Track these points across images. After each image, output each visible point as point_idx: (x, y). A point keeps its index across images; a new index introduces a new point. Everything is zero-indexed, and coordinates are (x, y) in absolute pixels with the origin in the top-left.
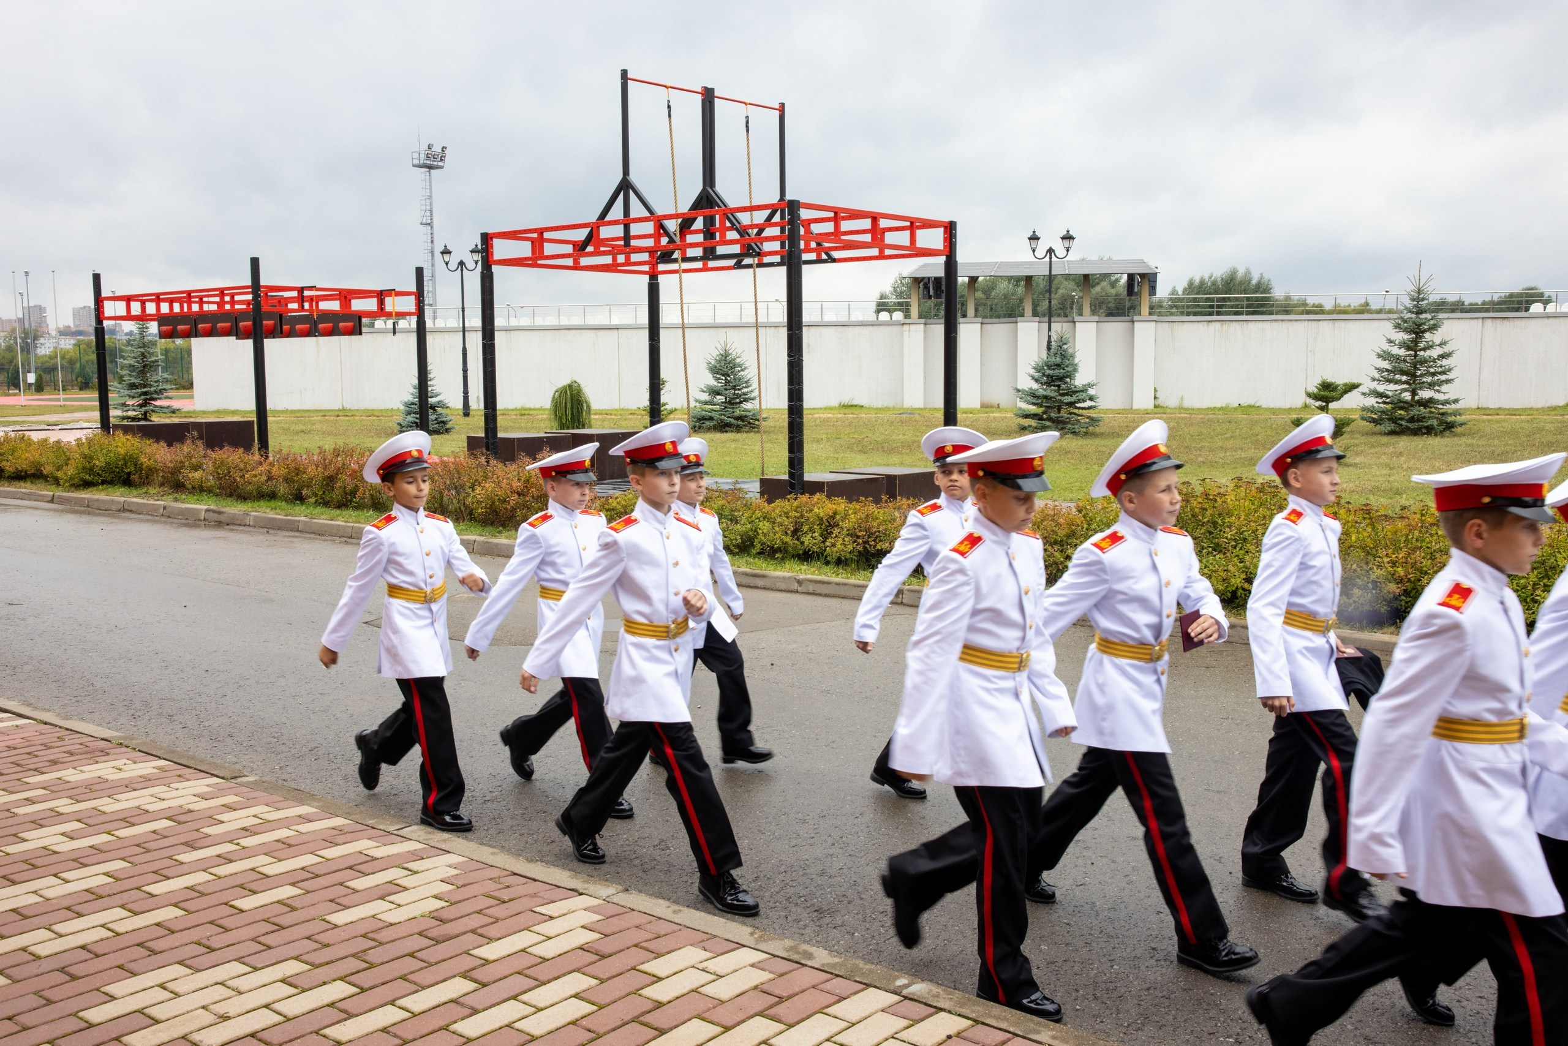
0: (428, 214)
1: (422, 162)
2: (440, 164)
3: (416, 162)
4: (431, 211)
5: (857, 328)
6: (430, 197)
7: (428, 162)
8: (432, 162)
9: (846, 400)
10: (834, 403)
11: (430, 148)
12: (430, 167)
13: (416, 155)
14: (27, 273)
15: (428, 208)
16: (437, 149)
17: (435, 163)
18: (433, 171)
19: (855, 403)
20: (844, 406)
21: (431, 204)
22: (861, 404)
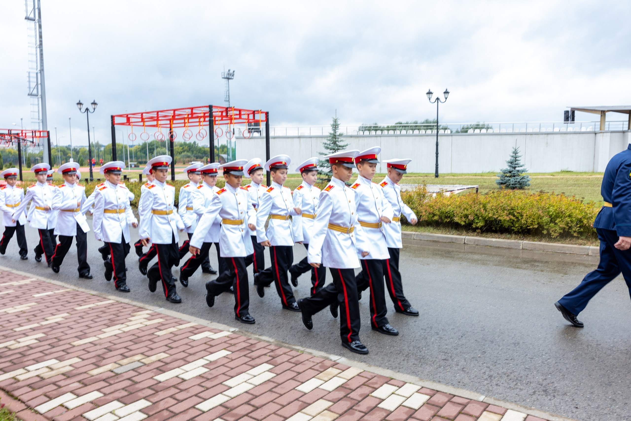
0: (228, 97)
1: (225, 76)
2: (232, 77)
3: (223, 76)
4: (229, 96)
5: (572, 135)
6: (229, 90)
7: (228, 76)
8: (229, 77)
9: (565, 168)
10: (559, 170)
11: (229, 71)
12: (228, 79)
13: (223, 74)
14: (70, 119)
15: (228, 94)
16: (231, 72)
17: (230, 77)
18: (230, 80)
19: (569, 170)
20: (563, 171)
21: (229, 93)
22: (572, 170)
